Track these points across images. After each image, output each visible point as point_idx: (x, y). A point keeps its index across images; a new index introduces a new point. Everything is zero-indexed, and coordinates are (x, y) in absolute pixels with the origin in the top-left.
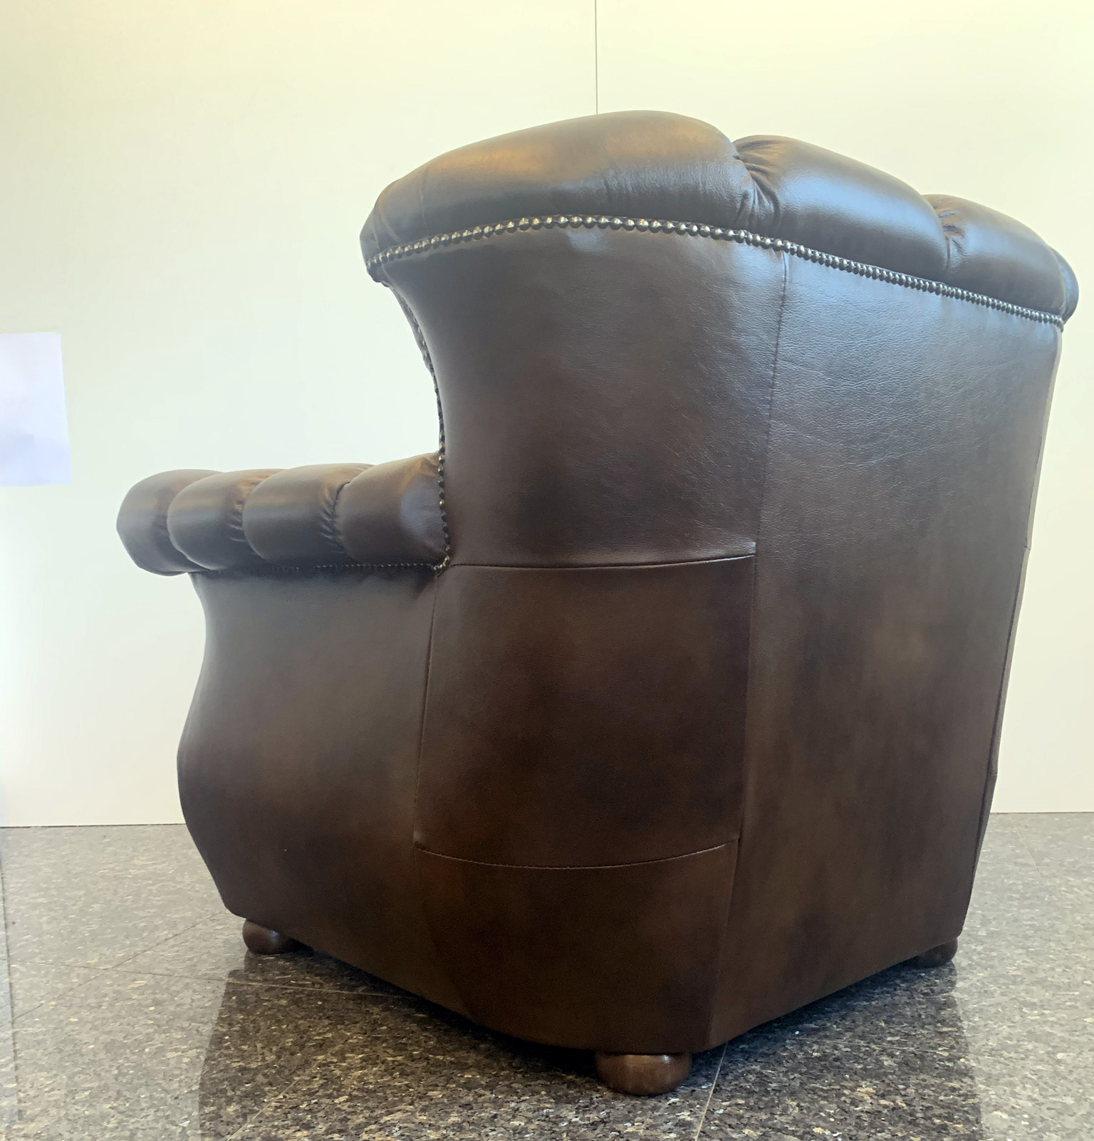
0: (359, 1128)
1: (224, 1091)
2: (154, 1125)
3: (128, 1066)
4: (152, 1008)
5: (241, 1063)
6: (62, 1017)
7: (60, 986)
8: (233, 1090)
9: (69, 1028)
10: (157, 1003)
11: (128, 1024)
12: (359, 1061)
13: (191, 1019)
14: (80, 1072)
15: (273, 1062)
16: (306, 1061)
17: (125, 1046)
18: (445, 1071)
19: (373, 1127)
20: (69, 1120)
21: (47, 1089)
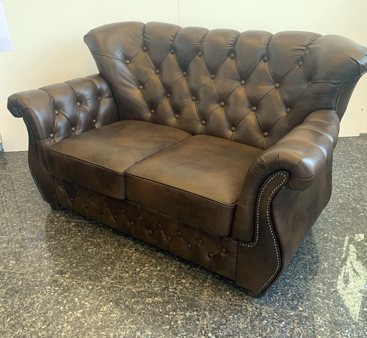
0: (139, 272)
1: (106, 262)
2: (93, 274)
3: (81, 255)
4: (79, 234)
5: (107, 253)
6: (58, 238)
7: (53, 226)
8: (108, 262)
9: (61, 242)
10: (80, 231)
11: (76, 240)
12: (134, 250)
13: (90, 237)
14: (70, 257)
15: (115, 251)
16: (122, 251)
17: (78, 248)
18: (154, 253)
19: (142, 272)
20: (74, 273)
21: (65, 264)
